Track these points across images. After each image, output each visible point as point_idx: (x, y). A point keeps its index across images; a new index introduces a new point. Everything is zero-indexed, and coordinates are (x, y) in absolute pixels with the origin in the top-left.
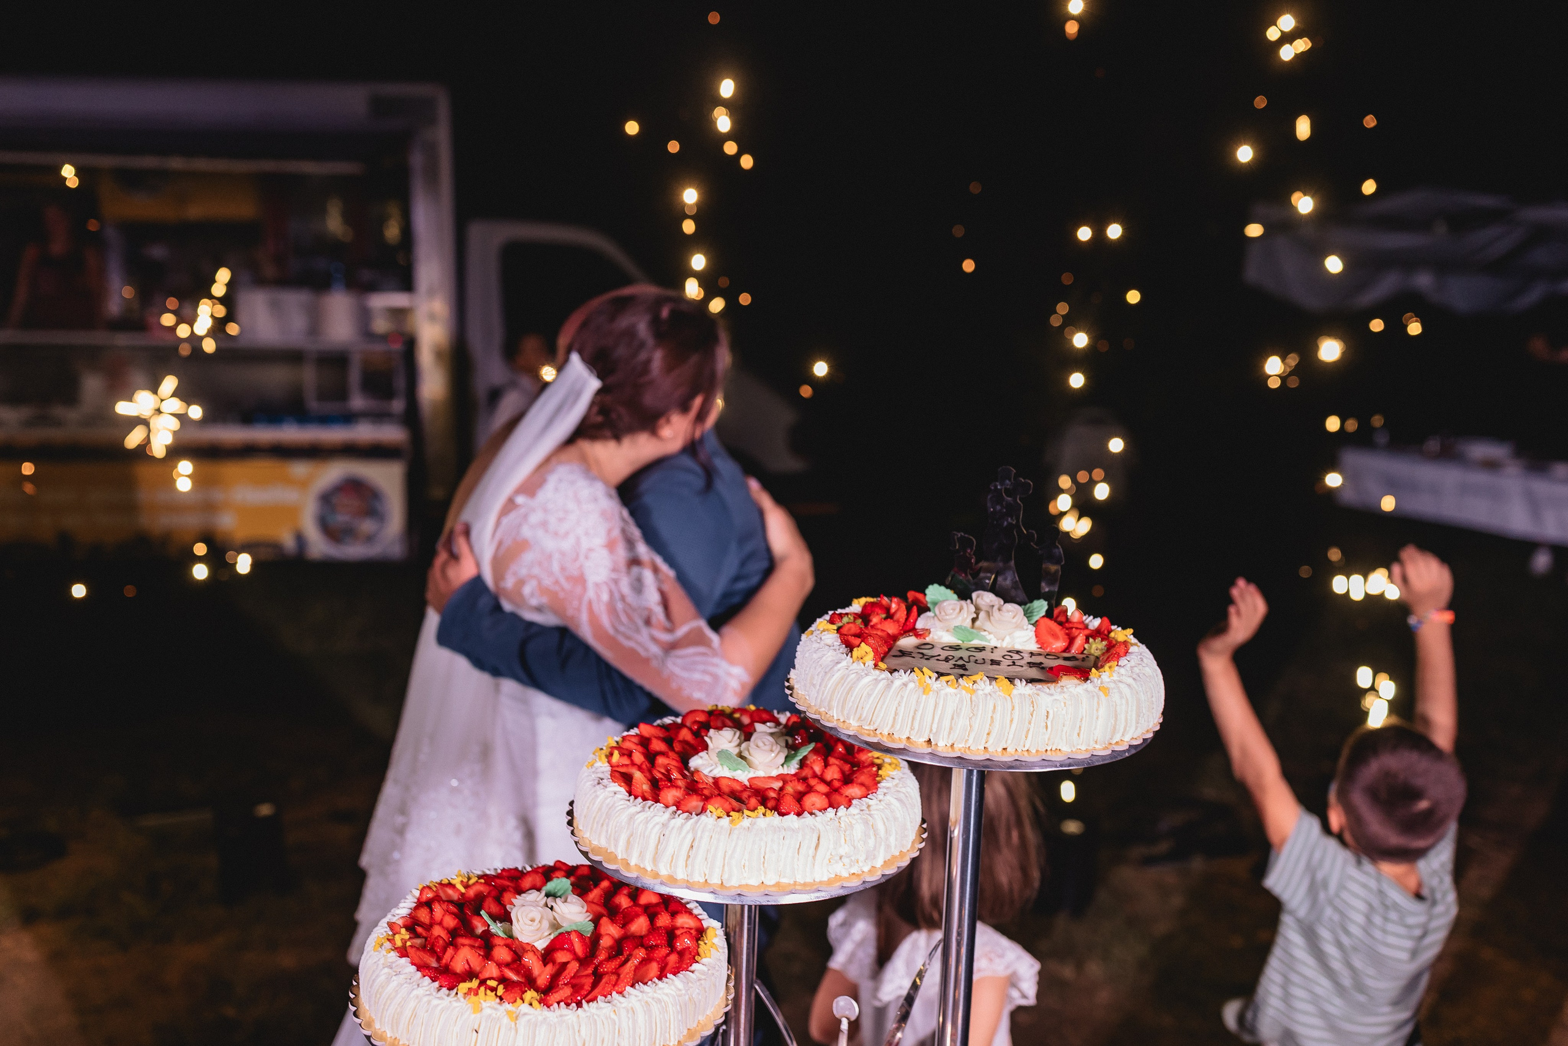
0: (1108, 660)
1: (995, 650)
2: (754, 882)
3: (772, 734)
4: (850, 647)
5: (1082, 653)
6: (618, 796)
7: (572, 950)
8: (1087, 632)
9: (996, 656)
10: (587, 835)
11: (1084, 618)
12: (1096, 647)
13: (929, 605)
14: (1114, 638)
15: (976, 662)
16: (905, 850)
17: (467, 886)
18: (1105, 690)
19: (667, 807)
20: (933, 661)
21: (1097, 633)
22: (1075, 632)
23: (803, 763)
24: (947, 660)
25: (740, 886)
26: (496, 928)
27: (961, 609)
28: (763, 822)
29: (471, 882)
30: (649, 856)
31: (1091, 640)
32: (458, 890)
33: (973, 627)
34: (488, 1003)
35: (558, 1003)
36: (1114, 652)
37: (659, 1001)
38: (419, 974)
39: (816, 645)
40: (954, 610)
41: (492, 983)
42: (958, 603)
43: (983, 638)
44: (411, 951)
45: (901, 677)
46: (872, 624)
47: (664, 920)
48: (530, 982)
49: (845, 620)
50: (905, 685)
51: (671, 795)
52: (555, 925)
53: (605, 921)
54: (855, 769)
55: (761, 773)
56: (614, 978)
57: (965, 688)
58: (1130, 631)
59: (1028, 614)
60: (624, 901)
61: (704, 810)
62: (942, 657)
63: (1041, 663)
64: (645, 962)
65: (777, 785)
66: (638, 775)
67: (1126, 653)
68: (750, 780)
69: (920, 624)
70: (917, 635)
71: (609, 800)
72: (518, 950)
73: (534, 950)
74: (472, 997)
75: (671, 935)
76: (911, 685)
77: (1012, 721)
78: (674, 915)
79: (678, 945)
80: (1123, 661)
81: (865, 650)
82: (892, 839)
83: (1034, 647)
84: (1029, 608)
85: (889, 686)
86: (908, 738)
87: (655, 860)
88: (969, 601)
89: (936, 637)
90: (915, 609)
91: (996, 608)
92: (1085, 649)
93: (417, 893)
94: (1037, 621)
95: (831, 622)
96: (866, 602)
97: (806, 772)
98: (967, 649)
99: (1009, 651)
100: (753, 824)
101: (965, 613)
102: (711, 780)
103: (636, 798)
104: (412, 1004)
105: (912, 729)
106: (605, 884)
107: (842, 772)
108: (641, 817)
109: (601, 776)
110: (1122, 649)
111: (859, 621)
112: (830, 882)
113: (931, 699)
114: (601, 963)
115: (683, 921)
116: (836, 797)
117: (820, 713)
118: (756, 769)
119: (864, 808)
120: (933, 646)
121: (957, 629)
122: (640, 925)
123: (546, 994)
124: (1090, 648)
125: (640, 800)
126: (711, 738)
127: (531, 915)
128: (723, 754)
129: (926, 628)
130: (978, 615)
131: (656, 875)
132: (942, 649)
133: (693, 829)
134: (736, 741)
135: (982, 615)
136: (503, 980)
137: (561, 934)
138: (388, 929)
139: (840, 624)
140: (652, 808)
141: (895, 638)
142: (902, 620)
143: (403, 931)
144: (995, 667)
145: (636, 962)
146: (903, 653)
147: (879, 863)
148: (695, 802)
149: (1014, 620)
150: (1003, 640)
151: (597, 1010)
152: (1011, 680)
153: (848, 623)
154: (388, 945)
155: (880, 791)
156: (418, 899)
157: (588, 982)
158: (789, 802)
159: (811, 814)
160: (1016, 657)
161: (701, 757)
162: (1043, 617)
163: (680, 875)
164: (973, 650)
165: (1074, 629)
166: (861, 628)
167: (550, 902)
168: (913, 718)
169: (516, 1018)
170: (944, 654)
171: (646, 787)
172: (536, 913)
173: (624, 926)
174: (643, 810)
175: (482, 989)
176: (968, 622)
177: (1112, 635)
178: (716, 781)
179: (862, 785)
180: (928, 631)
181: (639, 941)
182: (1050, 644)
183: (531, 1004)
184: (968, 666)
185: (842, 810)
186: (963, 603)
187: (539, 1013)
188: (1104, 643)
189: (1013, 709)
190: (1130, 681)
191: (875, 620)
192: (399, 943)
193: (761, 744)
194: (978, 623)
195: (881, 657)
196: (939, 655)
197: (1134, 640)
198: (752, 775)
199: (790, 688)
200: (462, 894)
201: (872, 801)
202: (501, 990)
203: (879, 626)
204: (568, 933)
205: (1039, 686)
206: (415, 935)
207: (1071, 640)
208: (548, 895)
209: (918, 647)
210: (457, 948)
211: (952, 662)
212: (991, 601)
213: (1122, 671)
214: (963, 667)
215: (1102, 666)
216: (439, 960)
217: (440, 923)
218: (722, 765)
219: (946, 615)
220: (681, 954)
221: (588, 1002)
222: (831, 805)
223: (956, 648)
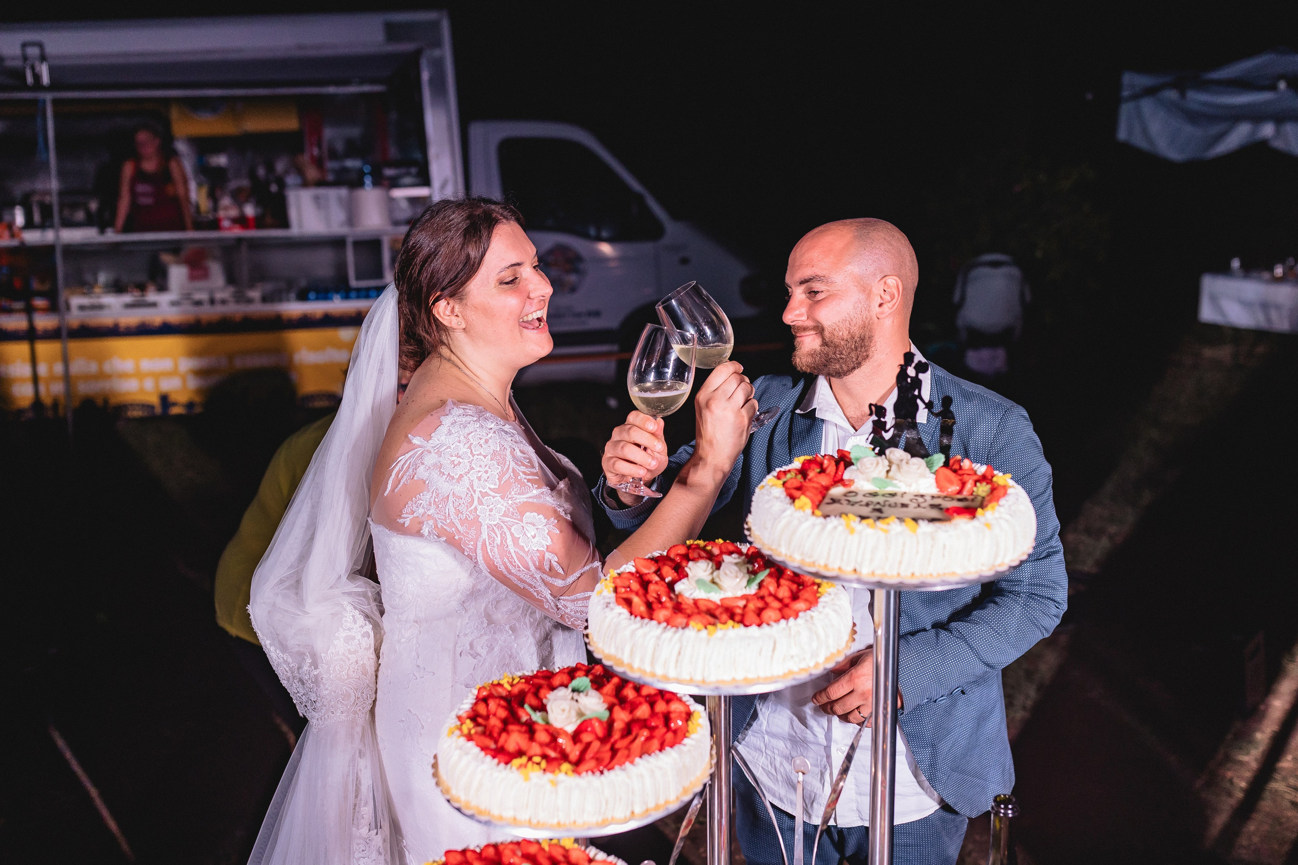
0: (990, 501)
1: (905, 495)
2: (727, 677)
3: (736, 564)
4: (793, 498)
5: (972, 494)
6: (623, 616)
7: (593, 732)
8: (975, 478)
9: (905, 501)
10: (600, 645)
11: (973, 465)
12: (983, 489)
13: (853, 461)
14: (995, 482)
15: (890, 506)
16: (840, 648)
17: (512, 685)
18: (988, 525)
19: (659, 623)
20: (857, 507)
21: (984, 478)
22: (966, 477)
23: (761, 585)
24: (867, 505)
25: (718, 682)
26: (537, 717)
27: (878, 464)
28: (731, 632)
29: (515, 682)
30: (648, 660)
31: (978, 484)
32: (505, 689)
33: (887, 477)
34: (535, 774)
35: (587, 771)
36: (996, 492)
37: (660, 768)
38: (483, 753)
39: (767, 498)
40: (872, 464)
41: (537, 759)
42: (874, 458)
43: (895, 486)
44: (476, 737)
45: (833, 521)
46: (809, 477)
47: (661, 707)
48: (564, 757)
49: (789, 476)
50: (835, 528)
51: (662, 614)
52: (580, 714)
53: (617, 709)
54: (801, 587)
55: (729, 594)
56: (626, 752)
57: (882, 530)
58: (1009, 476)
59: (929, 465)
60: (630, 693)
61: (687, 625)
62: (864, 503)
63: (940, 505)
64: (648, 739)
65: (742, 603)
66: (636, 600)
67: (1005, 494)
68: (721, 600)
69: (847, 475)
70: (845, 485)
71: (615, 620)
72: (554, 735)
73: (566, 733)
74: (523, 770)
75: (667, 718)
76: (840, 528)
77: (917, 552)
78: (668, 702)
79: (672, 725)
80: (1002, 501)
81: (804, 501)
82: (831, 642)
83: (934, 491)
84: (930, 460)
85: (824, 528)
86: (840, 568)
87: (653, 663)
88: (883, 456)
89: (859, 486)
90: (842, 465)
91: (904, 462)
92: (973, 491)
93: (476, 692)
94: (937, 471)
95: (778, 478)
96: (805, 460)
97: (764, 592)
98: (883, 495)
99: (916, 496)
100: (724, 635)
101: (880, 467)
102: (691, 602)
103: (636, 616)
104: (479, 775)
105: (842, 560)
106: (615, 680)
107: (791, 591)
108: (641, 632)
109: (608, 600)
110: (1002, 491)
111: (799, 476)
112: (785, 676)
113: (856, 538)
114: (615, 742)
115: (675, 706)
116: (786, 611)
117: (772, 550)
118: (725, 591)
119: (808, 618)
120: (856, 494)
121: (875, 480)
122: (643, 711)
123: (577, 764)
124: (978, 490)
125: (638, 618)
126: (690, 569)
127: (562, 707)
128: (699, 582)
129: (852, 479)
130: (890, 466)
131: (653, 675)
132: (864, 495)
133: (680, 640)
134: (709, 570)
135: (894, 467)
136: (544, 756)
137: (584, 721)
138: (457, 720)
139: (785, 480)
140: (648, 625)
141: (827, 488)
142: (833, 473)
143: (468, 721)
144: (904, 509)
145: (643, 739)
146: (834, 501)
147: (821, 660)
148: (680, 619)
149: (919, 471)
150: (910, 486)
151: (616, 776)
152: (915, 520)
153: (791, 478)
154: (457, 732)
155: (820, 605)
156: (477, 698)
157: (607, 756)
158: (751, 617)
159: (768, 624)
160: (921, 500)
161: (683, 583)
162: (942, 467)
163: (672, 674)
164: (888, 495)
165: (965, 476)
166: (801, 482)
167: (575, 695)
168: (843, 553)
169: (555, 784)
170: (866, 500)
171: (643, 609)
172: (566, 705)
173: (631, 712)
174: (642, 626)
175: (530, 763)
176: (884, 473)
177: (995, 479)
178: (696, 602)
179: (806, 600)
180: (852, 481)
181: (644, 724)
182: (947, 488)
183: (566, 773)
184: (884, 509)
185: (791, 620)
186: (879, 458)
187: (573, 779)
188: (989, 486)
189: (918, 543)
190: (1008, 517)
191: (811, 474)
192: (465, 731)
193: (728, 572)
194: (891, 474)
195: (817, 506)
196: (861, 501)
197: (1011, 483)
198: (722, 595)
199: (749, 530)
200: (509, 692)
201: (814, 613)
202: (544, 764)
203: (815, 479)
204: (590, 720)
205: (937, 524)
206: (477, 724)
207: (963, 484)
208: (574, 691)
209: (845, 495)
210: (508, 732)
211: (871, 507)
212: (901, 456)
213: (1002, 509)
214: (880, 511)
215: (986, 506)
216: (496, 742)
217: (495, 715)
218: (700, 589)
219: (866, 468)
220: (675, 732)
221: (609, 770)
222: (783, 617)
223: (874, 495)
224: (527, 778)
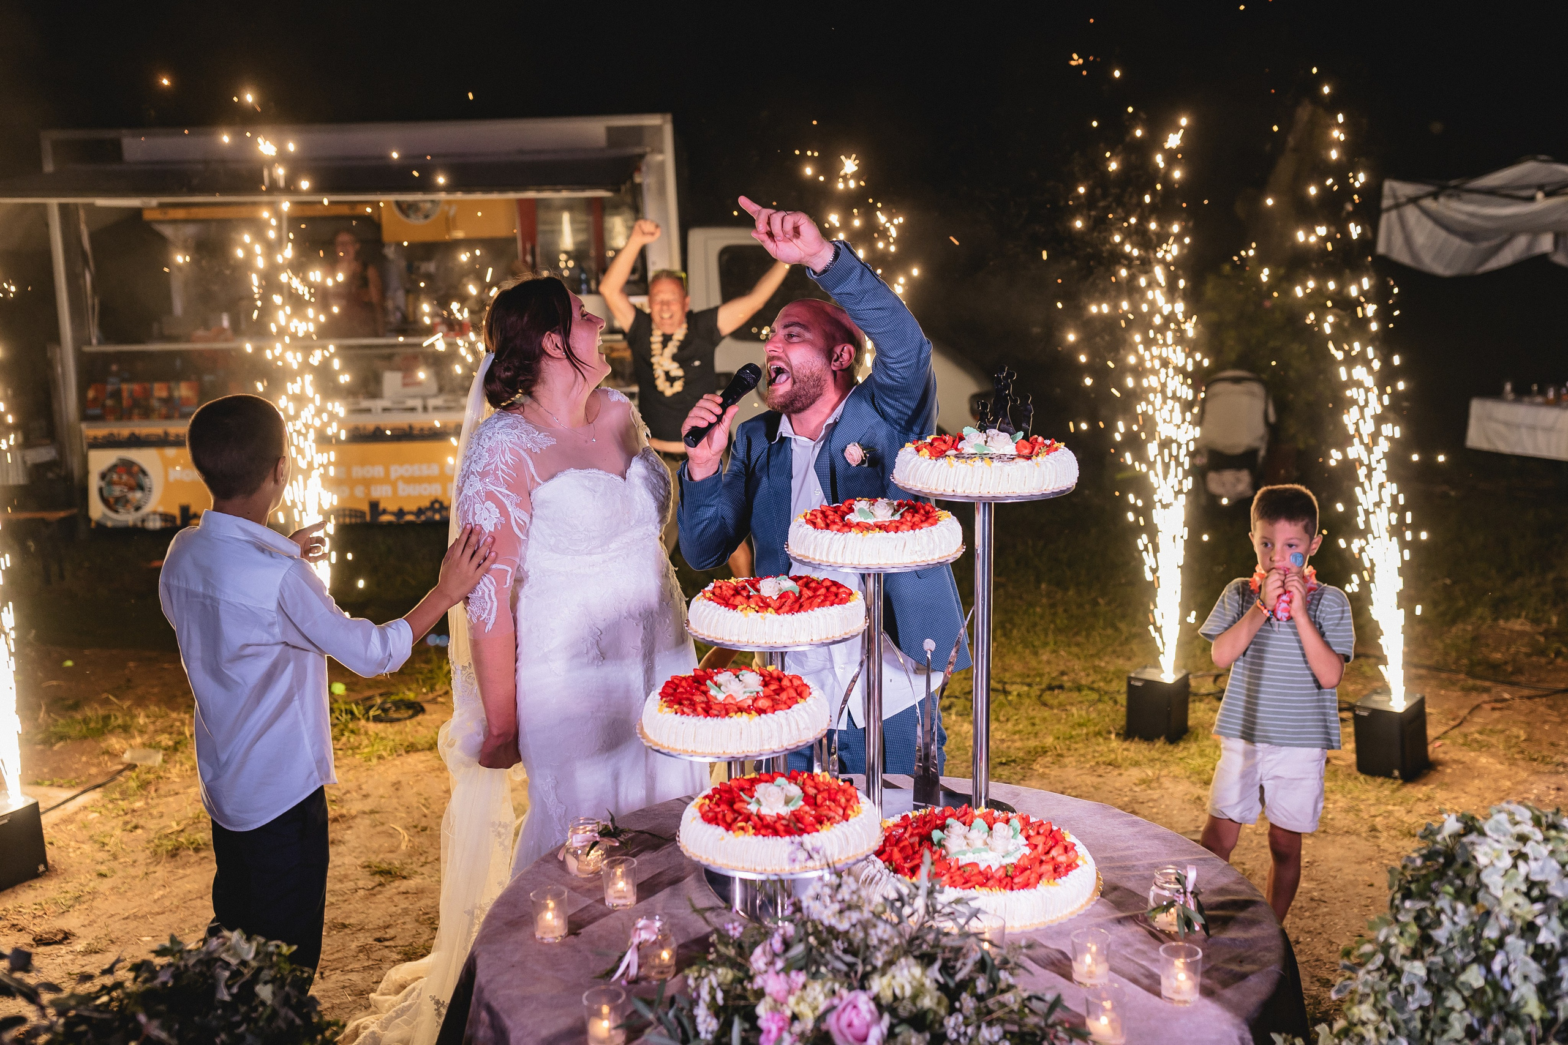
1: (993, 454)
2: (874, 562)
4: (919, 451)
7: (789, 597)
8: (1041, 445)
11: (1044, 440)
12: (1043, 451)
13: (964, 436)
14: (1053, 446)
15: (981, 458)
18: (1037, 464)
19: (832, 532)
20: (961, 458)
21: (1047, 445)
23: (902, 515)
26: (753, 593)
27: (981, 437)
28: (879, 537)
30: (824, 554)
31: (1041, 448)
34: (752, 614)
35: (784, 613)
36: (1051, 450)
37: (831, 615)
38: (720, 607)
40: (977, 438)
41: (753, 606)
42: (980, 434)
43: (988, 449)
44: (714, 599)
46: (933, 445)
47: (833, 590)
48: (770, 607)
50: (942, 464)
51: (835, 527)
52: (781, 590)
53: (805, 590)
55: (880, 518)
56: (809, 606)
57: (970, 466)
59: (1013, 438)
60: (815, 585)
61: (850, 532)
63: (1013, 456)
64: (823, 601)
65: (887, 523)
66: (818, 521)
69: (959, 445)
70: (957, 449)
71: (806, 533)
72: (763, 599)
73: (771, 598)
75: (836, 595)
76: (945, 464)
79: (840, 597)
80: (1052, 453)
81: (926, 452)
82: (943, 546)
83: (1013, 452)
84: (1014, 436)
85: (935, 466)
89: (966, 449)
90: (957, 439)
91: (997, 435)
94: (1017, 441)
97: (903, 519)
98: (979, 454)
100: (873, 536)
101: (982, 439)
102: (855, 523)
103: (818, 529)
104: (716, 617)
105: (945, 485)
107: (920, 519)
108: (820, 536)
109: (800, 524)
110: (1055, 450)
113: (954, 469)
114: (803, 602)
116: (917, 525)
118: (877, 517)
119: (928, 531)
120: (962, 452)
121: (978, 445)
122: (821, 591)
123: (777, 611)
127: (769, 586)
128: (861, 511)
129: (962, 446)
130: (988, 438)
132: (966, 453)
135: (990, 439)
136: (758, 606)
137: (784, 593)
140: (826, 533)
141: (945, 451)
142: (951, 444)
144: (988, 458)
145: (820, 602)
146: (947, 456)
148: (846, 529)
149: (1005, 441)
150: (999, 450)
151: (802, 616)
152: (994, 462)
155: (939, 523)
157: (797, 606)
158: (892, 529)
159: (903, 533)
160: (1000, 454)
161: (851, 513)
162: (1021, 439)
163: (840, 561)
164: (982, 454)
165: (1036, 445)
166: (928, 446)
168: (946, 480)
169: (764, 619)
170: (967, 456)
171: (822, 525)
173: (814, 591)
174: (821, 533)
175: (748, 609)
176: (984, 443)
178: (858, 523)
181: (821, 596)
182: (1022, 451)
183: (771, 614)
185: (917, 530)
186: (983, 434)
187: (774, 616)
188: (1048, 449)
190: (1053, 461)
192: (711, 596)
193: (881, 507)
194: (988, 443)
195: (931, 455)
196: (964, 456)
197: (1063, 447)
198: (875, 520)
201: (933, 528)
202: (757, 610)
203: (937, 446)
204: (787, 592)
205: (1003, 463)
206: (715, 596)
207: (1033, 449)
209: (955, 453)
210: (734, 598)
212: (995, 432)
215: (1040, 456)
216: (727, 602)
218: (861, 516)
219: (973, 440)
220: (842, 599)
221: (798, 613)
222: (913, 530)
223: (974, 454)
224: (745, 615)
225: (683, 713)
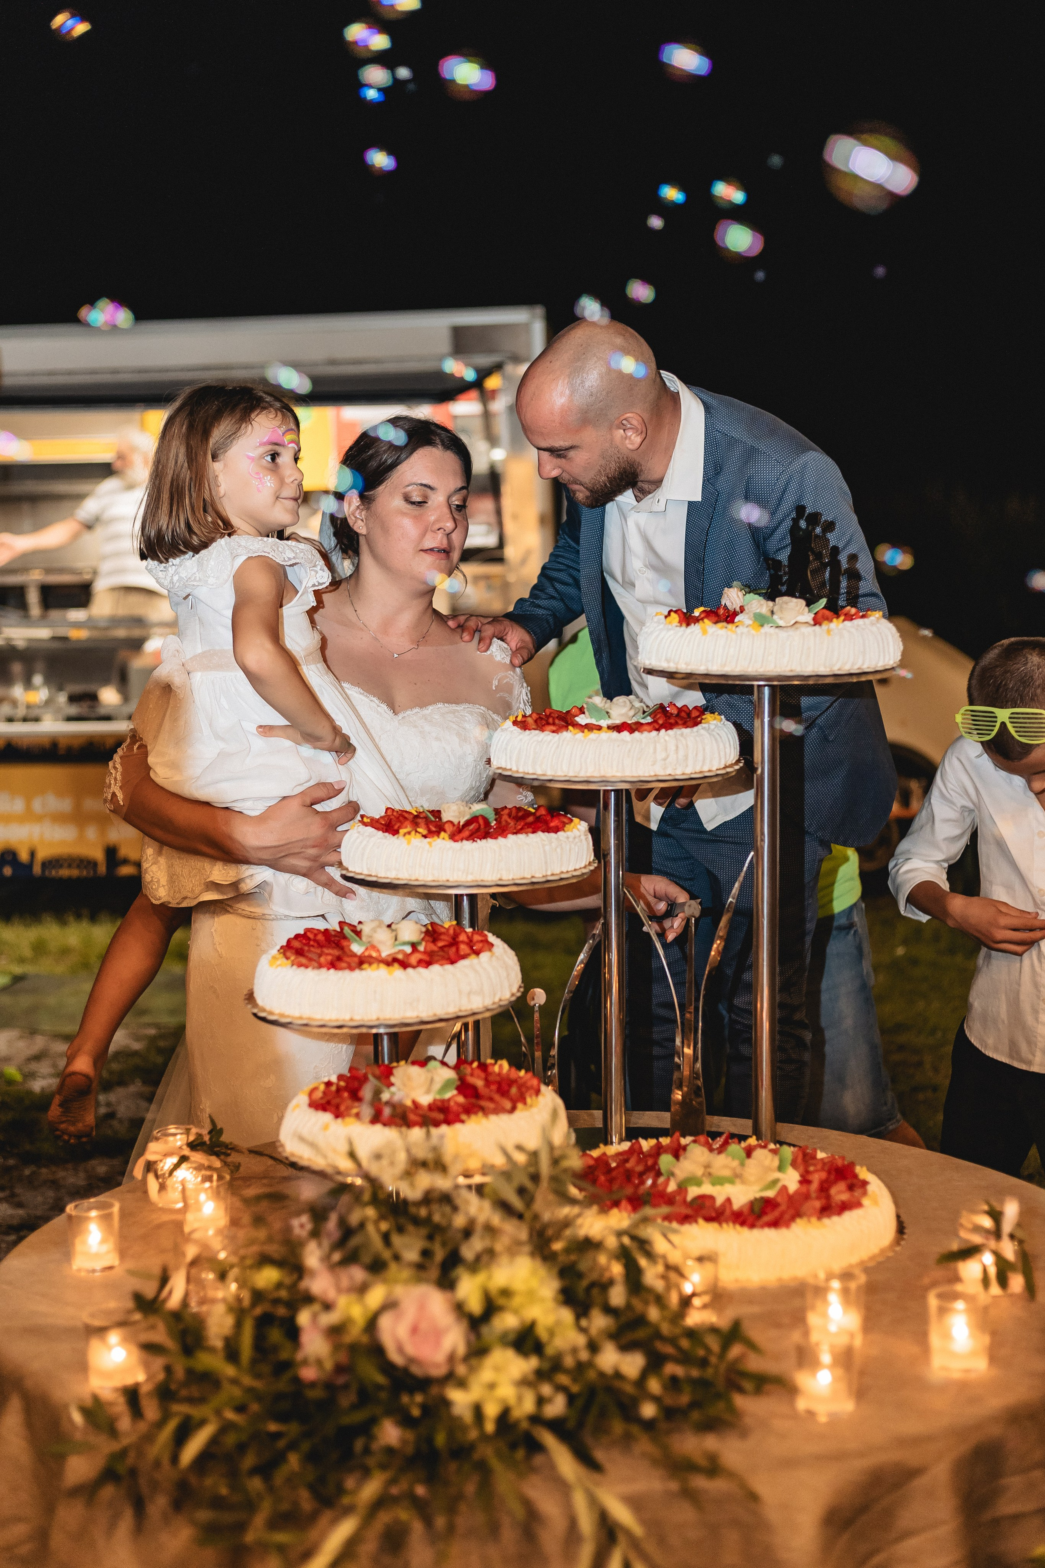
19: (545, 731)
30: (530, 763)
35: (461, 839)
38: (377, 831)
41: (421, 831)
51: (550, 728)
59: (809, 606)
64: (525, 829)
66: (530, 723)
73: (452, 822)
74: (407, 836)
76: (695, 630)
102: (580, 724)
104: (370, 846)
109: (508, 729)
116: (663, 728)
123: (455, 836)
125: (527, 731)
133: (558, 741)
136: (429, 831)
151: (489, 844)
159: (640, 733)
162: (822, 608)
169: (433, 847)
171: (535, 728)
174: (529, 735)
175: (413, 835)
183: (443, 840)
187: (448, 843)
198: (609, 720)
202: (425, 832)
216: (391, 827)
221: (481, 840)
224: (409, 843)
225: (300, 965)
